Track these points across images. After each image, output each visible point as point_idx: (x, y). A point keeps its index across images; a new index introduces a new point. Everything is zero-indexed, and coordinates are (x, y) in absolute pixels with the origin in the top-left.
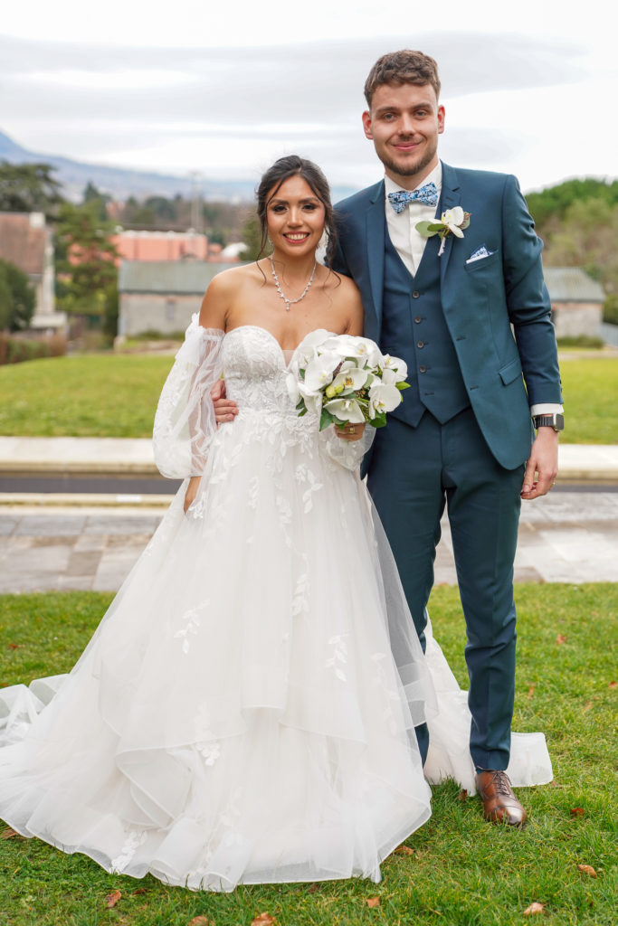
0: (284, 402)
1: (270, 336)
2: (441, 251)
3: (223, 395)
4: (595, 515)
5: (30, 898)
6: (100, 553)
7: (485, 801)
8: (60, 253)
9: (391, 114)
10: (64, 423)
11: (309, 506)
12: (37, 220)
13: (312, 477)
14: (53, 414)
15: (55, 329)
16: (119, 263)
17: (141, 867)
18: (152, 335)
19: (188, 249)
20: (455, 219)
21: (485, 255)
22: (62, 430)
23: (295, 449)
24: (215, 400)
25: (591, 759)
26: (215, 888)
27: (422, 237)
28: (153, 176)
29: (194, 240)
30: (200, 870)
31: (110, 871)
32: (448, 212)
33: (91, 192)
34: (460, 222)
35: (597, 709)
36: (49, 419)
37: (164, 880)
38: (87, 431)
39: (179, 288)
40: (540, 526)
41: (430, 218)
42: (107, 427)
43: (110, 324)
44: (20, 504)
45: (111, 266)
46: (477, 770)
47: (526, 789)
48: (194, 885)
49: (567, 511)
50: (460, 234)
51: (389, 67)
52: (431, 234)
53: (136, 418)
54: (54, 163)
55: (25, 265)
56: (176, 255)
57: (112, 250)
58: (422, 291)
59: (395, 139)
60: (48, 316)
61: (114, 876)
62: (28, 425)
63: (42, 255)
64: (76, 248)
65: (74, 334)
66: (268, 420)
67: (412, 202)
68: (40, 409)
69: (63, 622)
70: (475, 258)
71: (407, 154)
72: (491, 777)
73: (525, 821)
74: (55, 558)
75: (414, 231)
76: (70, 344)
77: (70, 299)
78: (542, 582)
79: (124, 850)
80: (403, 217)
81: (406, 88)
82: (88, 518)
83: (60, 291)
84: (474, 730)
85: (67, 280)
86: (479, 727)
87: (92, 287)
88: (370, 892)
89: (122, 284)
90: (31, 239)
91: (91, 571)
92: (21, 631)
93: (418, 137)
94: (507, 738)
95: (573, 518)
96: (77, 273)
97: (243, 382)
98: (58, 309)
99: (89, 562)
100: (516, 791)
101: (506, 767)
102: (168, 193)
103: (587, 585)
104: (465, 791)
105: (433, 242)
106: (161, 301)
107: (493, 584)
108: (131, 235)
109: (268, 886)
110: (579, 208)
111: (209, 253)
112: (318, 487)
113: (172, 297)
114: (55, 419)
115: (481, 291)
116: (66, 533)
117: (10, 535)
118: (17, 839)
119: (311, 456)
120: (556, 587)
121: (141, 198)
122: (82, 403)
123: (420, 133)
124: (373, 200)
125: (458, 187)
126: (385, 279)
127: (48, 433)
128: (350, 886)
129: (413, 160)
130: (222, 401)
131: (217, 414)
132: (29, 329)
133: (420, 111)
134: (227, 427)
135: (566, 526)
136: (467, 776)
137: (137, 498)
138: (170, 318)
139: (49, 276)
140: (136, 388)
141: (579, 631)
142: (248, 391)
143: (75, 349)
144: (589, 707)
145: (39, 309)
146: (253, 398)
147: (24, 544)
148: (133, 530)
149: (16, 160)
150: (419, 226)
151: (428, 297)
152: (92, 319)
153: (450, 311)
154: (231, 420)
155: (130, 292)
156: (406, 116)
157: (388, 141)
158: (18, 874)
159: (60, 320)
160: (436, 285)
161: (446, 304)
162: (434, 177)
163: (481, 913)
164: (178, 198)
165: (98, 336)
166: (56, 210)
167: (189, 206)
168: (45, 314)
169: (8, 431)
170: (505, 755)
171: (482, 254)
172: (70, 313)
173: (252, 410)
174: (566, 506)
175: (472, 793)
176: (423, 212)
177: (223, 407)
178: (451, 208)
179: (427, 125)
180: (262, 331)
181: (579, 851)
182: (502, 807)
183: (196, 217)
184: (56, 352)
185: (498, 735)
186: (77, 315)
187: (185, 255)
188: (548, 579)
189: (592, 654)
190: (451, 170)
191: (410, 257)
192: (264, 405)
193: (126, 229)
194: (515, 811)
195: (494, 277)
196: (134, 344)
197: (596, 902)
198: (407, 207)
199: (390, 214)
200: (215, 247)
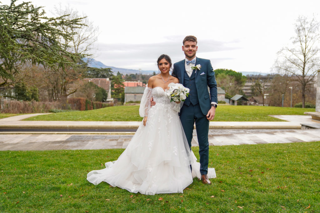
0: (165, 102)
1: (162, 89)
2: (196, 72)
3: (153, 100)
4: (224, 133)
5: (116, 196)
6: (123, 142)
7: (203, 180)
8: (112, 86)
9: (188, 46)
10: (114, 118)
11: (170, 122)
12: (108, 79)
13: (170, 116)
14: (112, 117)
15: (111, 101)
16: (124, 87)
17: (137, 191)
18: (131, 102)
19: (139, 84)
20: (199, 66)
21: (204, 74)
22: (114, 120)
23: (167, 111)
24: (151, 101)
25: (223, 174)
26: (151, 194)
27: (192, 69)
28: (131, 70)
29: (140, 83)
30: (148, 191)
31: (131, 192)
32: (197, 65)
33: (119, 73)
34: (200, 67)
35: (225, 166)
36: (111, 118)
37: (141, 193)
38: (119, 120)
39: (137, 92)
40: (213, 136)
41: (194, 66)
42: (123, 119)
43: (123, 100)
44: (106, 134)
45: (123, 88)
46: (202, 175)
47: (211, 179)
48: (147, 194)
49: (219, 133)
50: (199, 69)
51: (188, 38)
52: (194, 69)
53: (129, 117)
54: (112, 68)
55: (105, 88)
56: (136, 86)
57: (123, 85)
58: (191, 80)
59: (188, 50)
60: (110, 99)
61: (132, 193)
62: (107, 119)
63: (109, 86)
64: (116, 85)
65: (115, 102)
66: (162, 105)
67: (190, 63)
68: (109, 116)
69: (117, 153)
70: (202, 74)
71: (190, 54)
72: (204, 176)
73: (211, 184)
74: (114, 143)
75: (191, 68)
76: (114, 104)
77: (114, 95)
78: (214, 146)
79: (133, 188)
80: (189, 66)
81: (191, 42)
82: (120, 136)
83: (112, 94)
84: (201, 167)
85: (114, 91)
86: (202, 166)
87: (119, 93)
88: (181, 195)
89: (125, 92)
90: (106, 83)
91: (122, 145)
92: (109, 154)
93: (193, 51)
94: (207, 168)
95: (220, 134)
96: (116, 90)
97: (157, 98)
98: (112, 97)
99: (121, 143)
100: (209, 179)
101: (207, 174)
102: (135, 73)
103: (223, 146)
104: (199, 179)
105: (194, 70)
106: (133, 95)
107: (204, 137)
108: (127, 82)
109: (161, 194)
110: (219, 75)
111: (143, 85)
112: (172, 118)
113: (135, 94)
114: (112, 118)
115: (203, 81)
116: (116, 138)
117: (105, 139)
118: (112, 187)
119: (170, 112)
120: (217, 146)
121: (129, 74)
122: (118, 115)
123: (193, 50)
124: (183, 63)
125: (199, 61)
126: (184, 77)
127: (111, 120)
128: (177, 194)
129: (191, 55)
130: (152, 101)
131: (151, 104)
132: (106, 102)
133: (193, 46)
134: (153, 107)
135: (219, 135)
136: (199, 176)
137: (130, 133)
138: (135, 98)
139: (110, 91)
140: (128, 112)
141: (222, 153)
142: (158, 100)
143: (115, 105)
144: (224, 165)
145: (108, 97)
146: (159, 101)
147: (108, 140)
148: (129, 138)
149: (104, 68)
150: (191, 67)
151: (193, 81)
152: (119, 99)
153: (197, 83)
154: (154, 105)
155: (127, 93)
156: (191, 47)
157: (187, 51)
158: (113, 192)
159: (112, 99)
160: (194, 79)
161: (196, 82)
162: (195, 59)
163: (202, 197)
164: (137, 74)
165: (120, 103)
166: (112, 77)
167: (139, 76)
168: (109, 98)
169: (103, 120)
170: (207, 172)
171: (203, 73)
172: (114, 98)
173: (159, 103)
174: (218, 132)
175: (200, 179)
176: (192, 65)
177: (153, 103)
178: (198, 64)
179: (194, 49)
180: (161, 88)
181: (221, 188)
182: (206, 181)
183: (140, 78)
184: (112, 105)
185: (206, 168)
186: (116, 99)
187: (138, 86)
188: (215, 145)
189: (224, 157)
190: (198, 58)
191: (190, 73)
192: (161, 102)
193: (126, 81)
194: (209, 182)
195: (205, 78)
196: (127, 104)
197: (224, 196)
198: (189, 64)
199: (186, 65)
200: (144, 84)
